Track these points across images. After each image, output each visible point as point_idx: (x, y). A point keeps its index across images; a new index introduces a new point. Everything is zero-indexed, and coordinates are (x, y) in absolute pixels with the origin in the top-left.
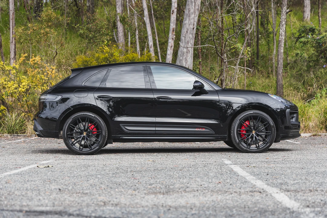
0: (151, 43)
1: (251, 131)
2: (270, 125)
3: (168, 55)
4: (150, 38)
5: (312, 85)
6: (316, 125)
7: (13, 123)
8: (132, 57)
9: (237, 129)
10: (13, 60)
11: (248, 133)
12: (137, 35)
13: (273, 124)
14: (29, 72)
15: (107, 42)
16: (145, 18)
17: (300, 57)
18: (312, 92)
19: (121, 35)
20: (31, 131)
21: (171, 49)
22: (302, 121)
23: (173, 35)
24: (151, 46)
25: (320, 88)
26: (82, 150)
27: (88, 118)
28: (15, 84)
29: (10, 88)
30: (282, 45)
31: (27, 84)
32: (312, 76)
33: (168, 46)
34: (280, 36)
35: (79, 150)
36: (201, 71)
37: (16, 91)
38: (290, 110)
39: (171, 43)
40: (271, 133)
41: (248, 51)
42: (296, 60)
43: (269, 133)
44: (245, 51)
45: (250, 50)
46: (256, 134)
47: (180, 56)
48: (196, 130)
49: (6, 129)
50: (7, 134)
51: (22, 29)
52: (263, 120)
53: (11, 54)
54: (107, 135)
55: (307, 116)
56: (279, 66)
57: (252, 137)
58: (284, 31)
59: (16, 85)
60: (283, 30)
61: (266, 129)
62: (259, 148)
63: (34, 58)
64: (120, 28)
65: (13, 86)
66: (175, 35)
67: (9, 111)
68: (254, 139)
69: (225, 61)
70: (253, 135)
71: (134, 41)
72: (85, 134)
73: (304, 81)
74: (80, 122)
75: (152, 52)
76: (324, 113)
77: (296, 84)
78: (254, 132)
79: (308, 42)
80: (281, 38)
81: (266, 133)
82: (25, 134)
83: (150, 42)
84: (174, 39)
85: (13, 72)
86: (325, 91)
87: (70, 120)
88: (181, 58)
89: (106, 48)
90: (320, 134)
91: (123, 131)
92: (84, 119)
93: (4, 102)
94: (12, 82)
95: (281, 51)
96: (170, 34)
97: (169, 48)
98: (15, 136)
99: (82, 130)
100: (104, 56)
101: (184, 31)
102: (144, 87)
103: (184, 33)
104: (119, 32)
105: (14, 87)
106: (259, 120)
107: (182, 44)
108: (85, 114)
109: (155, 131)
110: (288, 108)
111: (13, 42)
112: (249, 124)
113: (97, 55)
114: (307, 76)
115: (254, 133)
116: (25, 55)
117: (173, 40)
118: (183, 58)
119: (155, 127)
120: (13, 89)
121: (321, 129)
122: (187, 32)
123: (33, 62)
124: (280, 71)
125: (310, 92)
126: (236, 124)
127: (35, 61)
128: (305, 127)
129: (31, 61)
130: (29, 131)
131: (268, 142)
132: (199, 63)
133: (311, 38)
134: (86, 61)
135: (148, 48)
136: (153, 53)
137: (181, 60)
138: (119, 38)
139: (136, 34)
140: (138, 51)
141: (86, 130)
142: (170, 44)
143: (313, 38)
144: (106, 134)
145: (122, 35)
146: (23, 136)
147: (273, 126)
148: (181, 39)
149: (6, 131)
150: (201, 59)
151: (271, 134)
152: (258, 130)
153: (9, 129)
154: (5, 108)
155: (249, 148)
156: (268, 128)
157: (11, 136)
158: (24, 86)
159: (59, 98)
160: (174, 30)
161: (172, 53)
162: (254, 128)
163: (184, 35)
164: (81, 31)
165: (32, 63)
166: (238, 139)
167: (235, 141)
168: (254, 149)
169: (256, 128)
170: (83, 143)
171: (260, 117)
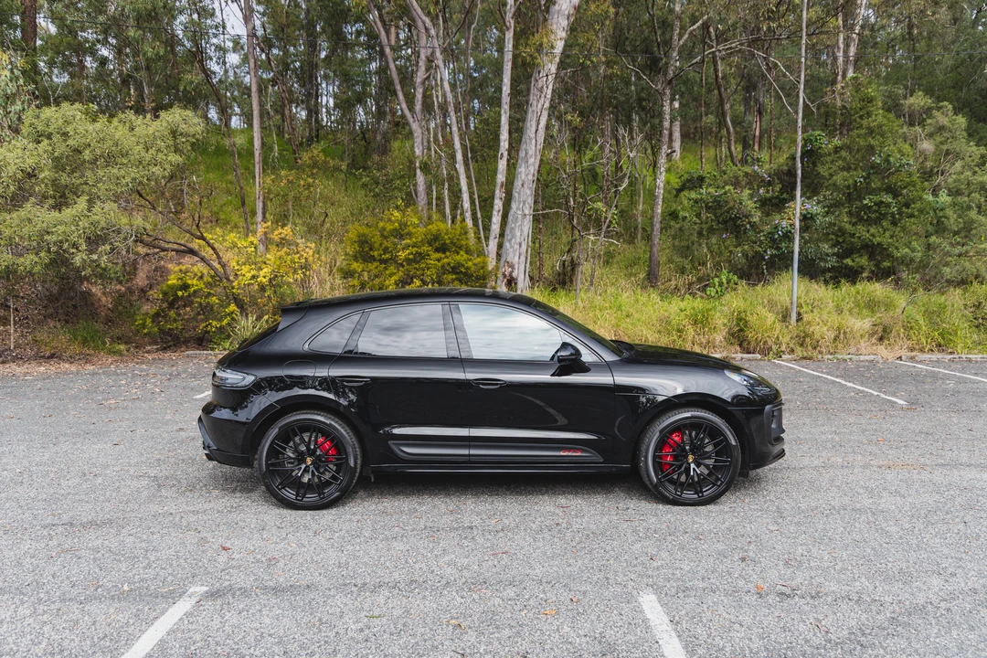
0: (467, 205)
1: (686, 457)
2: (728, 443)
3: (494, 223)
4: (466, 197)
5: (704, 264)
6: (725, 338)
8: (436, 230)
9: (655, 451)
11: (678, 460)
12: (446, 189)
13: (736, 443)
15: (401, 201)
16: (457, 166)
18: (705, 274)
19: (421, 190)
21: (498, 214)
23: (501, 193)
24: (467, 210)
26: (301, 500)
27: (315, 426)
30: (659, 203)
33: (494, 210)
34: (657, 189)
35: (296, 499)
37: (252, 281)
38: (773, 407)
39: (498, 204)
40: (730, 462)
43: (725, 461)
46: (695, 461)
47: (511, 223)
48: (562, 454)
52: (714, 433)
53: (257, 215)
54: (359, 466)
56: (655, 233)
57: (688, 470)
58: (662, 183)
59: (253, 272)
60: (661, 180)
61: (720, 453)
62: (703, 496)
63: (280, 230)
64: (420, 179)
65: (248, 274)
66: (504, 192)
67: (242, 314)
68: (691, 473)
69: (582, 234)
70: (689, 464)
71: (442, 195)
72: (309, 461)
73: (693, 257)
74: (296, 435)
75: (469, 219)
77: (680, 262)
78: (691, 458)
79: (700, 200)
80: (658, 193)
81: (720, 461)
83: (466, 203)
86: (725, 276)
87: (273, 432)
88: (513, 225)
89: (395, 213)
91: (396, 455)
92: (305, 428)
94: (248, 267)
95: (657, 210)
96: (497, 192)
97: (495, 213)
99: (301, 454)
100: (392, 227)
101: (518, 183)
102: (443, 354)
103: (518, 187)
104: (419, 185)
105: (250, 275)
106: (704, 432)
107: (514, 206)
108: (307, 417)
109: (469, 455)
111: (261, 197)
112: (682, 440)
113: (381, 224)
114: (697, 250)
115: (691, 461)
116: (266, 225)
117: (502, 200)
118: (515, 226)
119: (469, 447)
122: (522, 185)
123: (280, 236)
124: (655, 241)
125: (701, 274)
126: (651, 441)
127: (283, 234)
129: (277, 235)
131: (722, 482)
132: (539, 231)
133: (706, 194)
134: (364, 235)
135: (462, 214)
136: (470, 221)
137: (512, 228)
138: (419, 194)
140: (447, 214)
141: (311, 453)
142: (496, 208)
143: (709, 194)
144: (356, 463)
145: (423, 190)
147: (736, 445)
148: (513, 197)
150: (542, 224)
151: (730, 465)
152: (701, 456)
154: (237, 308)
155: (680, 496)
156: (723, 449)
158: (266, 273)
159: (250, 379)
160: (503, 185)
161: (500, 221)
162: (691, 450)
163: (518, 191)
165: (276, 238)
166: (657, 475)
167: (650, 480)
168: (690, 499)
169: (697, 449)
170: (305, 479)
171: (706, 427)
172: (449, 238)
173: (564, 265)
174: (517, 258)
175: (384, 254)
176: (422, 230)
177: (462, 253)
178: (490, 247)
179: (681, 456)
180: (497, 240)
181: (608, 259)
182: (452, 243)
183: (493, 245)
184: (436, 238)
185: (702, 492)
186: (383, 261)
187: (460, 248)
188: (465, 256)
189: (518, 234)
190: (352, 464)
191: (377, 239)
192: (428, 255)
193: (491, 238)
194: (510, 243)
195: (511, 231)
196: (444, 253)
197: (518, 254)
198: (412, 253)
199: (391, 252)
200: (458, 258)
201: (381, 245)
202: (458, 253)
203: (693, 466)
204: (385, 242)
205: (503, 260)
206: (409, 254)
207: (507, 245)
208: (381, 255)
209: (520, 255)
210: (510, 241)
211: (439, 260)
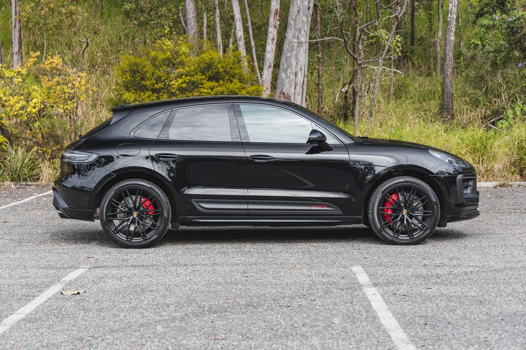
0: (240, 33)
1: (401, 211)
2: (430, 200)
3: (268, 52)
4: (239, 25)
5: (499, 96)
6: (505, 167)
7: (19, 165)
8: (209, 58)
9: (379, 206)
10: (17, 55)
11: (395, 213)
12: (218, 16)
13: (436, 200)
14: (44, 83)
15: (168, 29)
17: (481, 50)
18: (499, 107)
19: (191, 17)
20: (48, 178)
21: (272, 43)
22: (482, 161)
23: (276, 21)
24: (241, 38)
25: (513, 101)
26: (130, 241)
27: (140, 189)
28: (21, 101)
29: (12, 106)
30: (452, 29)
31: (40, 101)
32: (500, 80)
33: (268, 38)
34: (449, 13)
35: (127, 241)
36: (321, 73)
37: (22, 112)
38: (464, 176)
39: (272, 33)
40: (432, 213)
41: (398, 41)
42: (475, 55)
43: (429, 213)
44: (393, 42)
45: (400, 40)
46: (408, 214)
47: (286, 52)
48: (313, 208)
49: (8, 174)
50: (9, 183)
51: (31, 7)
52: (420, 193)
53: (13, 45)
54: (170, 217)
55: (491, 153)
56: (447, 63)
57: (402, 220)
58: (455, 6)
59: (22, 103)
60: (453, 4)
61: (425, 207)
62: (413, 238)
63: (51, 60)
64: (189, 5)
65: (17, 104)
66: (279, 20)
67: (11, 144)
68: (405, 222)
69: (359, 62)
70: (404, 216)
71: (213, 23)
72: (135, 214)
73: (487, 88)
74: (127, 196)
75: (243, 47)
76: (518, 148)
77: (474, 94)
78: (405, 212)
79: (494, 26)
80: (450, 18)
81: (425, 213)
82: (38, 183)
83: (239, 31)
84: (278, 27)
85: (18, 80)
86: (519, 107)
87: (111, 193)
88: (289, 54)
89: (167, 42)
90: (511, 183)
91: (196, 209)
92: (133, 191)
93: (4, 129)
94: (16, 98)
95: (451, 38)
96: (271, 19)
97: (269, 41)
98: (22, 185)
99: (130, 209)
100: (164, 56)
101: (293, 10)
102: (229, 139)
103: (294, 14)
104: (189, 12)
105: (20, 105)
106: (413, 192)
107: (290, 34)
108: (135, 183)
109: (248, 209)
110: (460, 173)
111: (17, 26)
112: (398, 198)
113: (153, 54)
114: (491, 80)
115: (405, 213)
116: (36, 54)
117: (276, 28)
118: (291, 55)
119: (248, 203)
120: (18, 109)
121: (513, 173)
122: (298, 12)
123: (50, 65)
124: (448, 71)
125: (495, 107)
126: (376, 199)
127: (53, 64)
128: (487, 171)
129: (47, 65)
130: (45, 177)
131: (427, 228)
132: (318, 61)
133: (499, 19)
134: (136, 64)
135: (235, 42)
136: (243, 49)
137: (288, 58)
138: (188, 22)
139: (216, 16)
140: (218, 43)
141: (136, 209)
142: (270, 36)
143: (502, 19)
144: (168, 215)
145: (193, 17)
146: (36, 185)
147: (436, 202)
148: (288, 24)
149: (8, 177)
150: (321, 53)
151: (432, 216)
152: (412, 209)
153: (12, 174)
154: (6, 140)
155: (397, 238)
157: (16, 185)
158: (35, 103)
159: (93, 157)
160: (277, 13)
161: (274, 50)
162: (405, 206)
163: (294, 18)
164: (126, 6)
165: (47, 67)
166: (380, 223)
167: (376, 227)
168: (404, 240)
169: (408, 205)
170: (132, 228)
171: (415, 189)
172: (223, 67)
173: (346, 97)
174: (292, 89)
175: (157, 83)
176: (193, 59)
177: (235, 80)
178: (264, 77)
179: (398, 210)
180: (271, 69)
181: (399, 92)
182: (225, 71)
183: (267, 74)
184: (209, 66)
185: (413, 235)
186: (154, 91)
187: (233, 76)
188: (239, 84)
189: (294, 64)
190: (166, 215)
191: (149, 67)
192: (202, 84)
193: (266, 67)
194: (286, 74)
195: (286, 61)
196: (217, 81)
197: (293, 84)
198: (185, 82)
199: (164, 81)
200: (231, 86)
201: (153, 74)
202: (231, 82)
203: (406, 217)
204: (157, 71)
205: (278, 91)
206: (182, 83)
207: (283, 75)
208: (154, 85)
209: (296, 85)
210: (285, 71)
211: (212, 89)
